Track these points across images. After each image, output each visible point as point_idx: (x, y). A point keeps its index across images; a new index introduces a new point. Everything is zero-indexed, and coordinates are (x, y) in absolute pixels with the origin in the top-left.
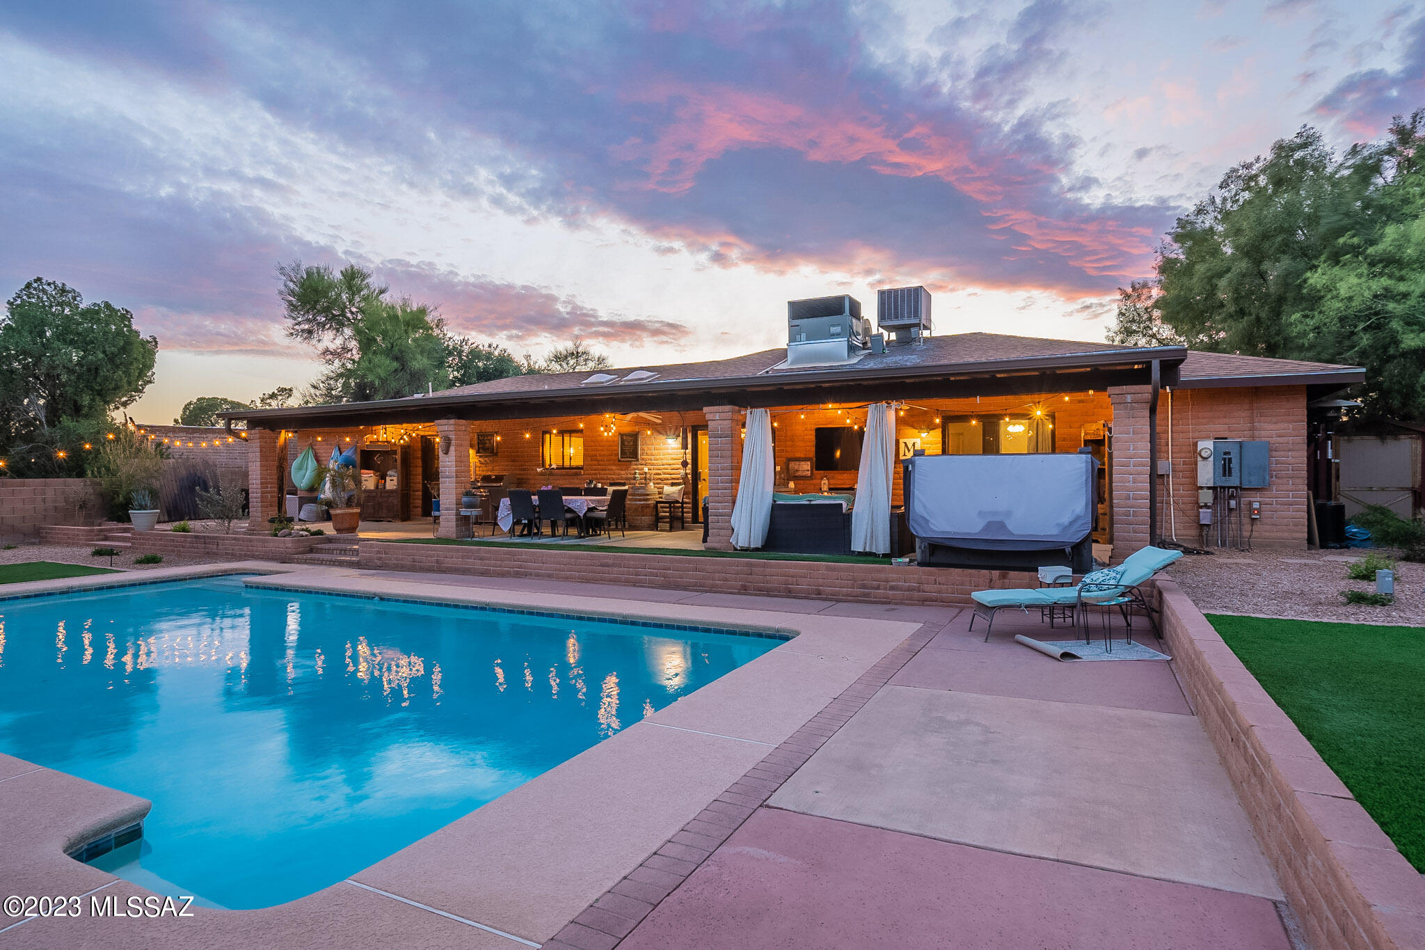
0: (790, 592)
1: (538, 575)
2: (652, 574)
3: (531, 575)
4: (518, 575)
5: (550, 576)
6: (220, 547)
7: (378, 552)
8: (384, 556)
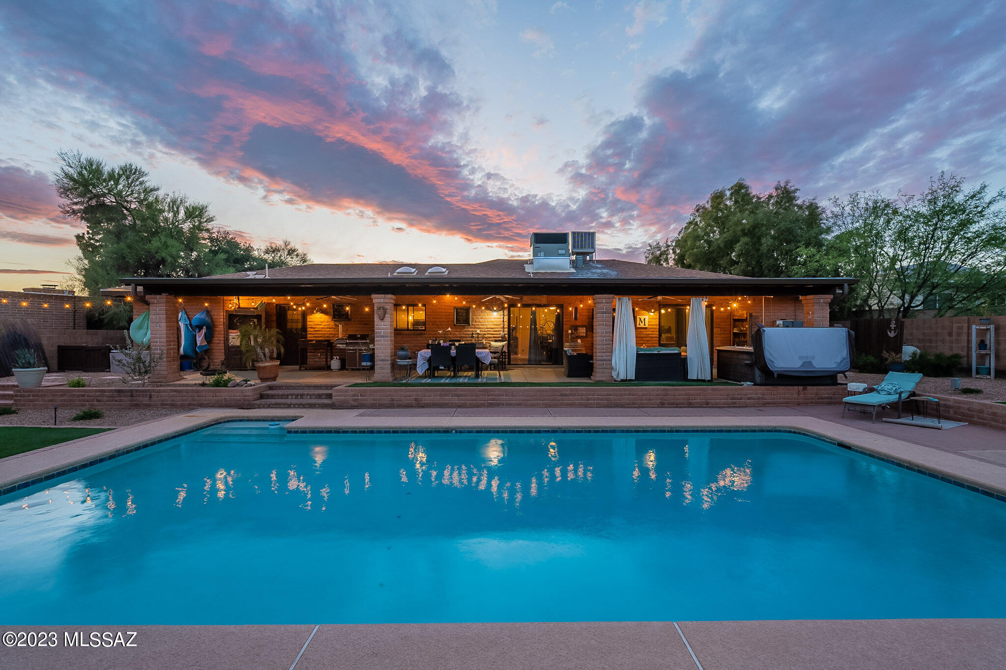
0: (690, 404)
1: (509, 405)
2: (598, 399)
3: (503, 404)
4: (490, 405)
5: (519, 405)
6: (153, 398)
7: (354, 395)
8: (360, 398)
